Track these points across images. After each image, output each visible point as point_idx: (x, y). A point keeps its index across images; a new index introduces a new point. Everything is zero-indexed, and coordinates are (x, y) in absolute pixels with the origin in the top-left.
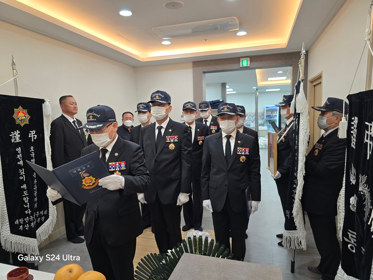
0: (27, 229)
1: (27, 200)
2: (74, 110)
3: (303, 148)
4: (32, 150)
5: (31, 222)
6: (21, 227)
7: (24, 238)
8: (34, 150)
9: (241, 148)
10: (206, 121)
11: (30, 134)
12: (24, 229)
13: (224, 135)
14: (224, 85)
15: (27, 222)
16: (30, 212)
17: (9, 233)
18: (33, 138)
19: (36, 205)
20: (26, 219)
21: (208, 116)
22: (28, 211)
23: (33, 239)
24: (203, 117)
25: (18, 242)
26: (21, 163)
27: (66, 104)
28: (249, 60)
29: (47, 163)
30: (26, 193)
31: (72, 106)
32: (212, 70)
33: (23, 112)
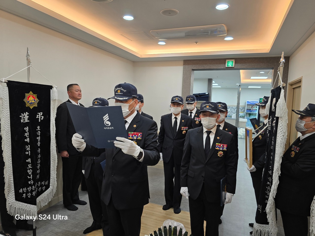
0: (29, 197)
1: (31, 172)
2: (78, 96)
3: (280, 150)
4: (38, 129)
5: (33, 191)
6: (24, 195)
7: (26, 204)
8: (40, 129)
9: (219, 144)
10: (191, 113)
11: (37, 115)
12: (27, 196)
13: (205, 130)
14: (210, 81)
15: (29, 191)
16: (32, 182)
17: (14, 200)
18: (40, 119)
19: (38, 176)
20: (28, 189)
21: (193, 108)
22: (30, 181)
23: (34, 206)
24: (188, 109)
25: (21, 208)
26: (27, 140)
27: (72, 91)
28: (234, 61)
29: (51, 141)
30: (30, 166)
32: (200, 68)
33: (33, 97)
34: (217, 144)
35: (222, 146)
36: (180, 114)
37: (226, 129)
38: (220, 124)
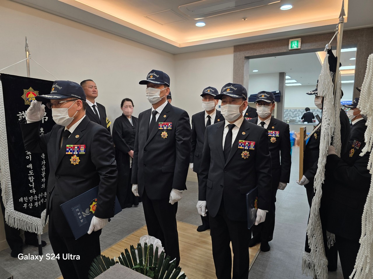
0: (31, 208)
2: (93, 93)
4: (42, 131)
5: (35, 201)
6: (25, 205)
7: (27, 216)
9: (244, 141)
12: (28, 207)
13: (227, 123)
14: (282, 75)
15: (31, 201)
16: (34, 191)
17: (13, 209)
19: (43, 186)
20: (30, 198)
22: (32, 190)
25: (21, 219)
27: (86, 88)
28: (300, 41)
30: (31, 173)
31: (91, 90)
32: (255, 54)
33: (33, 93)
34: (240, 141)
35: (247, 143)
36: (215, 112)
37: (273, 127)
38: (264, 121)
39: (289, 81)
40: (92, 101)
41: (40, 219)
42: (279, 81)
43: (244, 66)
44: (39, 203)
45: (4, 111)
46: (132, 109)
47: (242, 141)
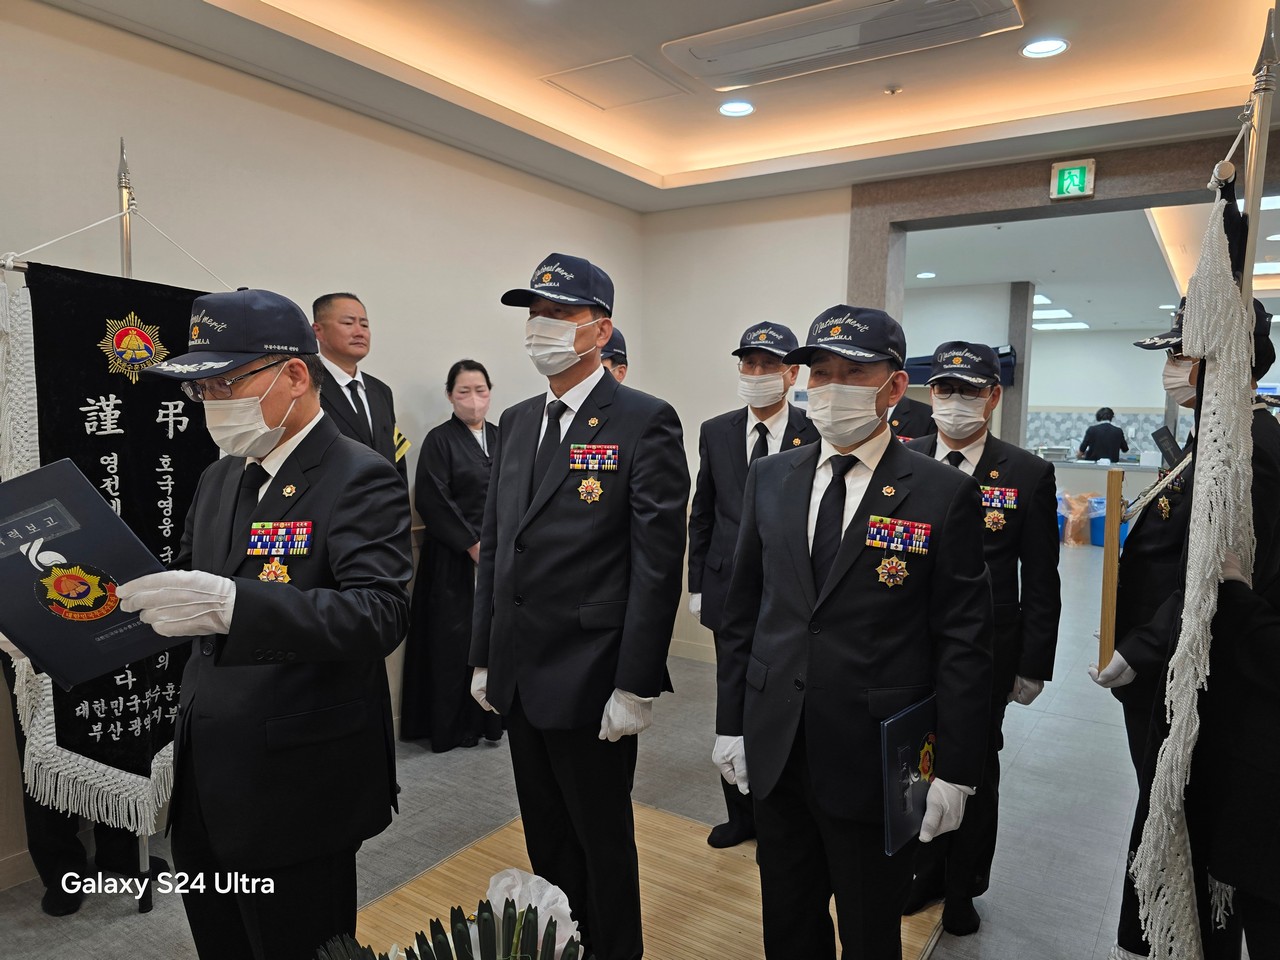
0: (115, 738)
2: (352, 344)
5: (133, 716)
6: (97, 728)
7: (103, 767)
9: (887, 520)
11: (161, 412)
12: (106, 735)
13: (828, 451)
14: (1021, 293)
15: (117, 714)
17: (51, 742)
20: (114, 703)
25: (81, 779)
26: (114, 507)
27: (329, 322)
28: (1093, 167)
31: (347, 330)
32: (928, 215)
33: (140, 335)
34: (873, 518)
35: (900, 529)
36: (785, 411)
37: (994, 474)
38: (962, 451)
39: (1046, 315)
40: (349, 370)
41: (145, 780)
42: (1011, 311)
43: (886, 256)
44: (147, 721)
45: (36, 395)
46: (485, 397)
47: (881, 521)
